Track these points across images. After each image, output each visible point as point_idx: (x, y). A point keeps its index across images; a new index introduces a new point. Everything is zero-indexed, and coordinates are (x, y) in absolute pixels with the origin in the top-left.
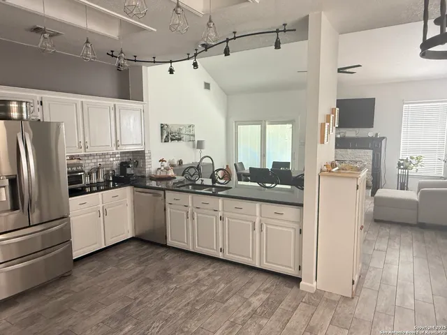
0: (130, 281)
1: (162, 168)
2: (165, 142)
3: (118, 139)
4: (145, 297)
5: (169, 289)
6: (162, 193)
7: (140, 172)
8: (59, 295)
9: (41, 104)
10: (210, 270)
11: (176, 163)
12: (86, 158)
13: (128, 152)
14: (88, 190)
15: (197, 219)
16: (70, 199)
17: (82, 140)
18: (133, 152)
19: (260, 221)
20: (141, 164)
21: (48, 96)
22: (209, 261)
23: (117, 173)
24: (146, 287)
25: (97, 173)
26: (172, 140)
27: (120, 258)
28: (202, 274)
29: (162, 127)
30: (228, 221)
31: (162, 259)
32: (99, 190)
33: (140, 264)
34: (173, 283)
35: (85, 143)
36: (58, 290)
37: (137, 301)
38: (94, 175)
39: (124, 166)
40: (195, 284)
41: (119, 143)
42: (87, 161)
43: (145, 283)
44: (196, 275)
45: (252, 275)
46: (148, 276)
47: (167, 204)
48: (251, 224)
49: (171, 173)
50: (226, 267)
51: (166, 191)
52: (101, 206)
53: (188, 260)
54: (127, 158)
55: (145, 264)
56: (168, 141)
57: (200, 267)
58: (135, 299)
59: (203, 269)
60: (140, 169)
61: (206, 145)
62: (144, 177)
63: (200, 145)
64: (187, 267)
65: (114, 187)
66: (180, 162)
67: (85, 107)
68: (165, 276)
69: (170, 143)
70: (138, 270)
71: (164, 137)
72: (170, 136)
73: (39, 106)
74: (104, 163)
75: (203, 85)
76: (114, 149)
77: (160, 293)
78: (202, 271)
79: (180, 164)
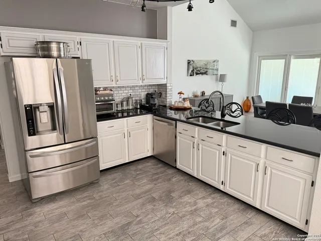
0: (138, 197)
1: (181, 100)
2: (191, 75)
3: (144, 74)
4: (146, 216)
5: (167, 213)
6: (174, 122)
7: (163, 102)
8: (85, 199)
9: (81, 45)
10: (209, 200)
11: (199, 94)
12: (119, 89)
13: (154, 85)
14: (120, 115)
15: (202, 150)
16: (98, 123)
17: (113, 74)
18: (158, 85)
19: (265, 163)
20: (163, 95)
21: (85, 37)
22: (210, 190)
23: (144, 102)
24: (149, 207)
25: (128, 101)
26: (197, 74)
27: (138, 173)
28: (201, 204)
29: (188, 63)
30: (231, 157)
31: (170, 180)
32: (128, 116)
33: (152, 181)
34: (173, 208)
35: (116, 77)
36: (85, 194)
37: (138, 219)
38: (125, 103)
39: (149, 96)
40: (192, 213)
41: (144, 77)
42: (120, 92)
43: (149, 202)
44: (195, 203)
45: (251, 214)
46: (154, 195)
47: (177, 133)
48: (254, 165)
49: (187, 104)
50: (226, 200)
51: (177, 122)
52: (126, 129)
53: (192, 185)
54: (152, 90)
55: (155, 182)
56: (193, 75)
57: (200, 195)
58: (138, 216)
59: (204, 198)
60: (163, 100)
61: (228, 78)
62: (165, 106)
63: (222, 78)
64: (189, 192)
65: (141, 114)
66: (203, 93)
67: (116, 45)
68: (168, 198)
69: (195, 77)
70: (148, 187)
71: (190, 71)
72: (195, 70)
73: (79, 46)
74: (134, 93)
75: (230, 23)
76: (141, 81)
77: (159, 215)
78: (202, 200)
79: (202, 95)
